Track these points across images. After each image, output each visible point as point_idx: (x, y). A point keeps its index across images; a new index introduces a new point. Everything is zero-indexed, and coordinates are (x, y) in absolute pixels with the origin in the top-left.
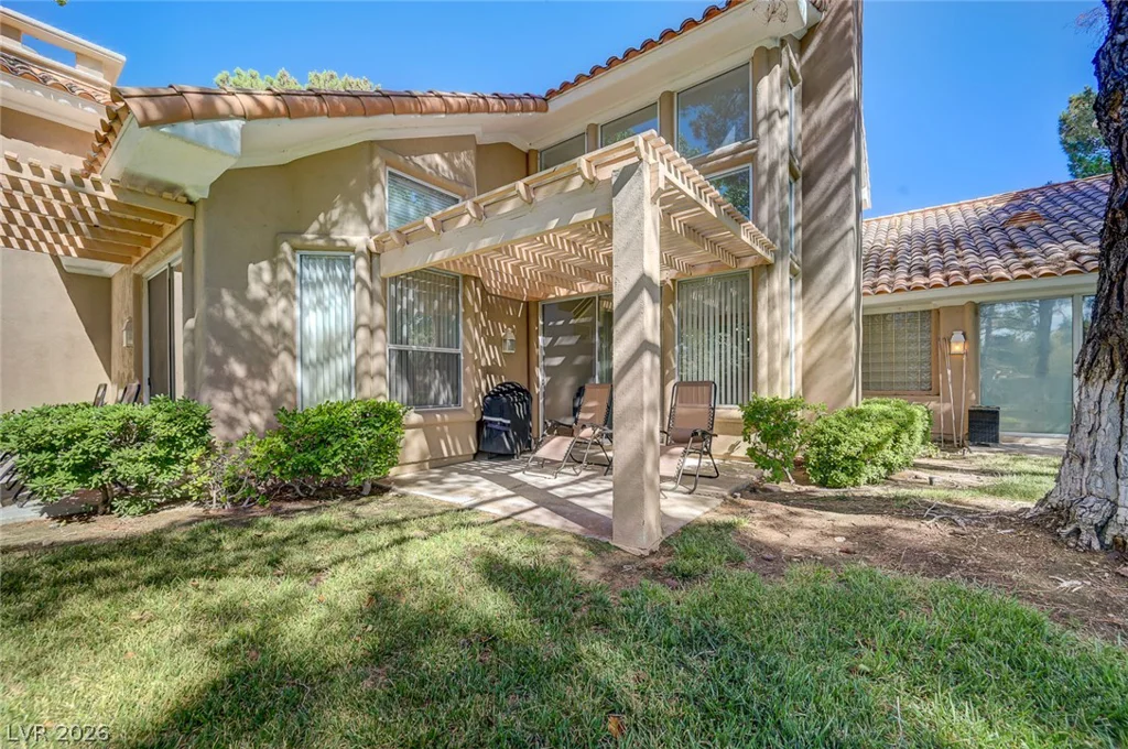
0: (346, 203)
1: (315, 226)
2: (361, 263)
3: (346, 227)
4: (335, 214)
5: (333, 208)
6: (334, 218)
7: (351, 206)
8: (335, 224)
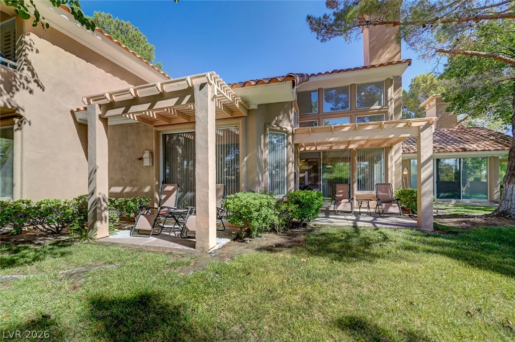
0: (284, 114)
1: (274, 121)
2: (290, 137)
3: (284, 123)
4: (281, 117)
5: (280, 115)
6: (280, 119)
7: (286, 115)
8: (281, 121)
